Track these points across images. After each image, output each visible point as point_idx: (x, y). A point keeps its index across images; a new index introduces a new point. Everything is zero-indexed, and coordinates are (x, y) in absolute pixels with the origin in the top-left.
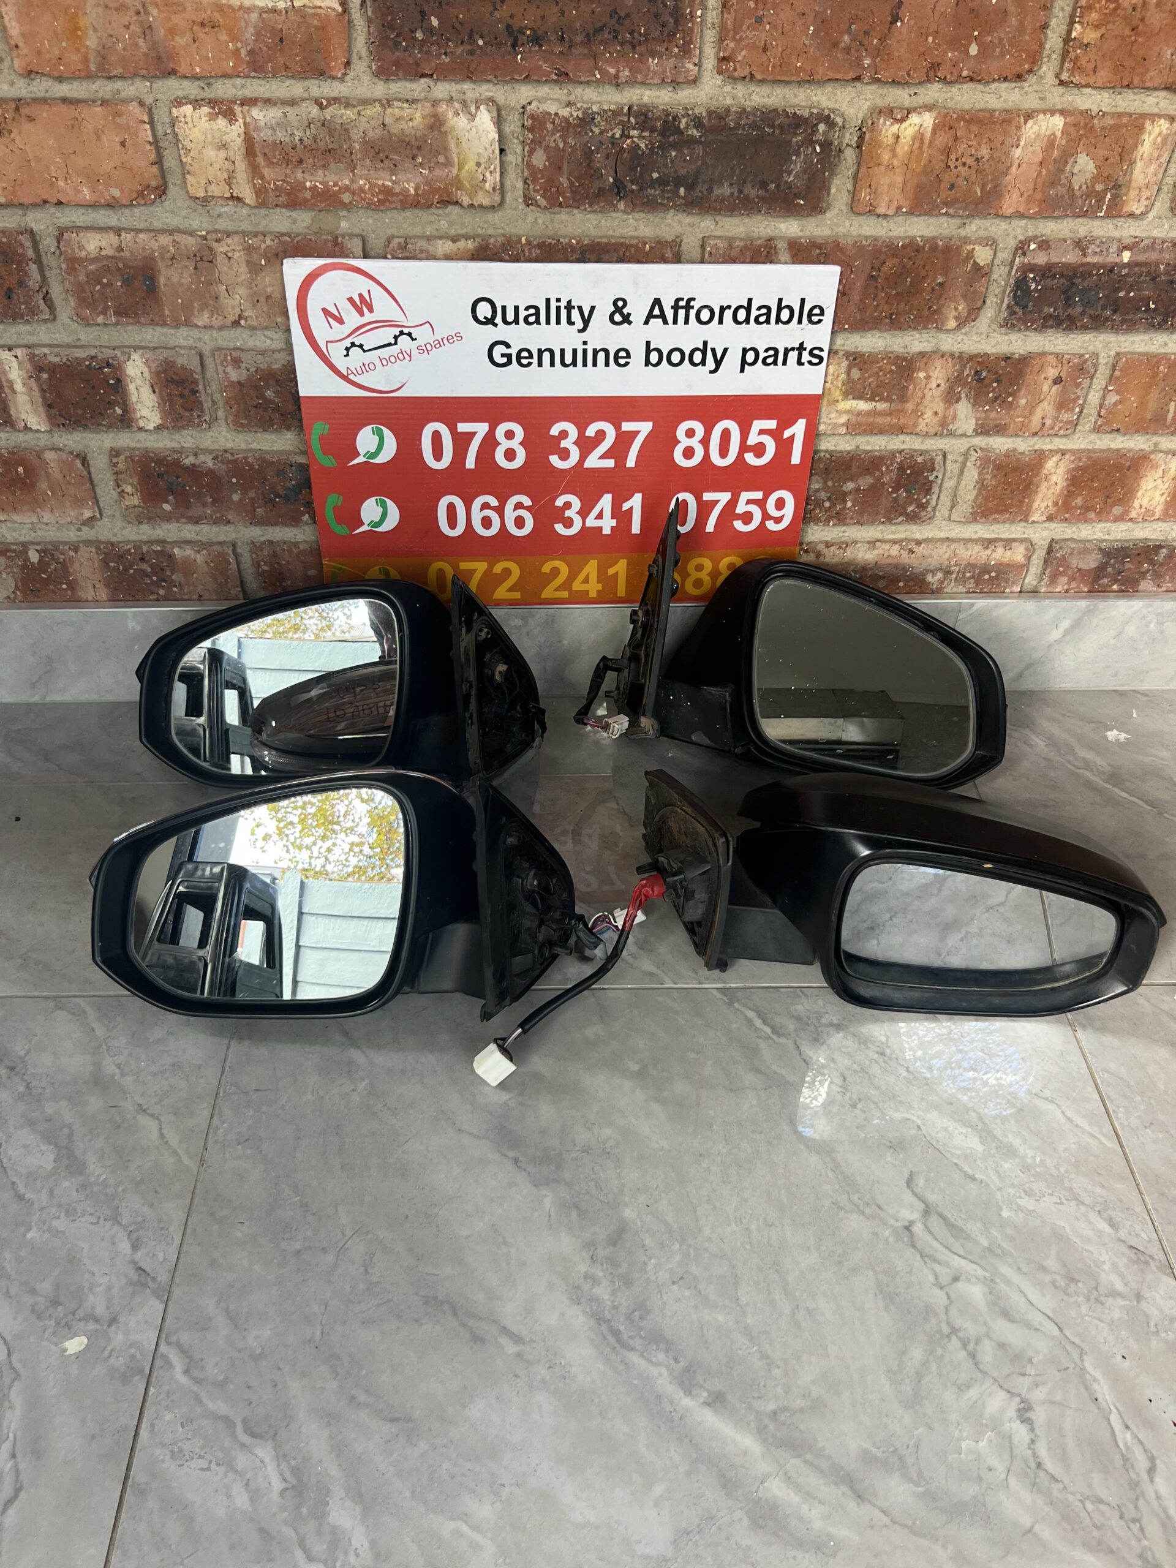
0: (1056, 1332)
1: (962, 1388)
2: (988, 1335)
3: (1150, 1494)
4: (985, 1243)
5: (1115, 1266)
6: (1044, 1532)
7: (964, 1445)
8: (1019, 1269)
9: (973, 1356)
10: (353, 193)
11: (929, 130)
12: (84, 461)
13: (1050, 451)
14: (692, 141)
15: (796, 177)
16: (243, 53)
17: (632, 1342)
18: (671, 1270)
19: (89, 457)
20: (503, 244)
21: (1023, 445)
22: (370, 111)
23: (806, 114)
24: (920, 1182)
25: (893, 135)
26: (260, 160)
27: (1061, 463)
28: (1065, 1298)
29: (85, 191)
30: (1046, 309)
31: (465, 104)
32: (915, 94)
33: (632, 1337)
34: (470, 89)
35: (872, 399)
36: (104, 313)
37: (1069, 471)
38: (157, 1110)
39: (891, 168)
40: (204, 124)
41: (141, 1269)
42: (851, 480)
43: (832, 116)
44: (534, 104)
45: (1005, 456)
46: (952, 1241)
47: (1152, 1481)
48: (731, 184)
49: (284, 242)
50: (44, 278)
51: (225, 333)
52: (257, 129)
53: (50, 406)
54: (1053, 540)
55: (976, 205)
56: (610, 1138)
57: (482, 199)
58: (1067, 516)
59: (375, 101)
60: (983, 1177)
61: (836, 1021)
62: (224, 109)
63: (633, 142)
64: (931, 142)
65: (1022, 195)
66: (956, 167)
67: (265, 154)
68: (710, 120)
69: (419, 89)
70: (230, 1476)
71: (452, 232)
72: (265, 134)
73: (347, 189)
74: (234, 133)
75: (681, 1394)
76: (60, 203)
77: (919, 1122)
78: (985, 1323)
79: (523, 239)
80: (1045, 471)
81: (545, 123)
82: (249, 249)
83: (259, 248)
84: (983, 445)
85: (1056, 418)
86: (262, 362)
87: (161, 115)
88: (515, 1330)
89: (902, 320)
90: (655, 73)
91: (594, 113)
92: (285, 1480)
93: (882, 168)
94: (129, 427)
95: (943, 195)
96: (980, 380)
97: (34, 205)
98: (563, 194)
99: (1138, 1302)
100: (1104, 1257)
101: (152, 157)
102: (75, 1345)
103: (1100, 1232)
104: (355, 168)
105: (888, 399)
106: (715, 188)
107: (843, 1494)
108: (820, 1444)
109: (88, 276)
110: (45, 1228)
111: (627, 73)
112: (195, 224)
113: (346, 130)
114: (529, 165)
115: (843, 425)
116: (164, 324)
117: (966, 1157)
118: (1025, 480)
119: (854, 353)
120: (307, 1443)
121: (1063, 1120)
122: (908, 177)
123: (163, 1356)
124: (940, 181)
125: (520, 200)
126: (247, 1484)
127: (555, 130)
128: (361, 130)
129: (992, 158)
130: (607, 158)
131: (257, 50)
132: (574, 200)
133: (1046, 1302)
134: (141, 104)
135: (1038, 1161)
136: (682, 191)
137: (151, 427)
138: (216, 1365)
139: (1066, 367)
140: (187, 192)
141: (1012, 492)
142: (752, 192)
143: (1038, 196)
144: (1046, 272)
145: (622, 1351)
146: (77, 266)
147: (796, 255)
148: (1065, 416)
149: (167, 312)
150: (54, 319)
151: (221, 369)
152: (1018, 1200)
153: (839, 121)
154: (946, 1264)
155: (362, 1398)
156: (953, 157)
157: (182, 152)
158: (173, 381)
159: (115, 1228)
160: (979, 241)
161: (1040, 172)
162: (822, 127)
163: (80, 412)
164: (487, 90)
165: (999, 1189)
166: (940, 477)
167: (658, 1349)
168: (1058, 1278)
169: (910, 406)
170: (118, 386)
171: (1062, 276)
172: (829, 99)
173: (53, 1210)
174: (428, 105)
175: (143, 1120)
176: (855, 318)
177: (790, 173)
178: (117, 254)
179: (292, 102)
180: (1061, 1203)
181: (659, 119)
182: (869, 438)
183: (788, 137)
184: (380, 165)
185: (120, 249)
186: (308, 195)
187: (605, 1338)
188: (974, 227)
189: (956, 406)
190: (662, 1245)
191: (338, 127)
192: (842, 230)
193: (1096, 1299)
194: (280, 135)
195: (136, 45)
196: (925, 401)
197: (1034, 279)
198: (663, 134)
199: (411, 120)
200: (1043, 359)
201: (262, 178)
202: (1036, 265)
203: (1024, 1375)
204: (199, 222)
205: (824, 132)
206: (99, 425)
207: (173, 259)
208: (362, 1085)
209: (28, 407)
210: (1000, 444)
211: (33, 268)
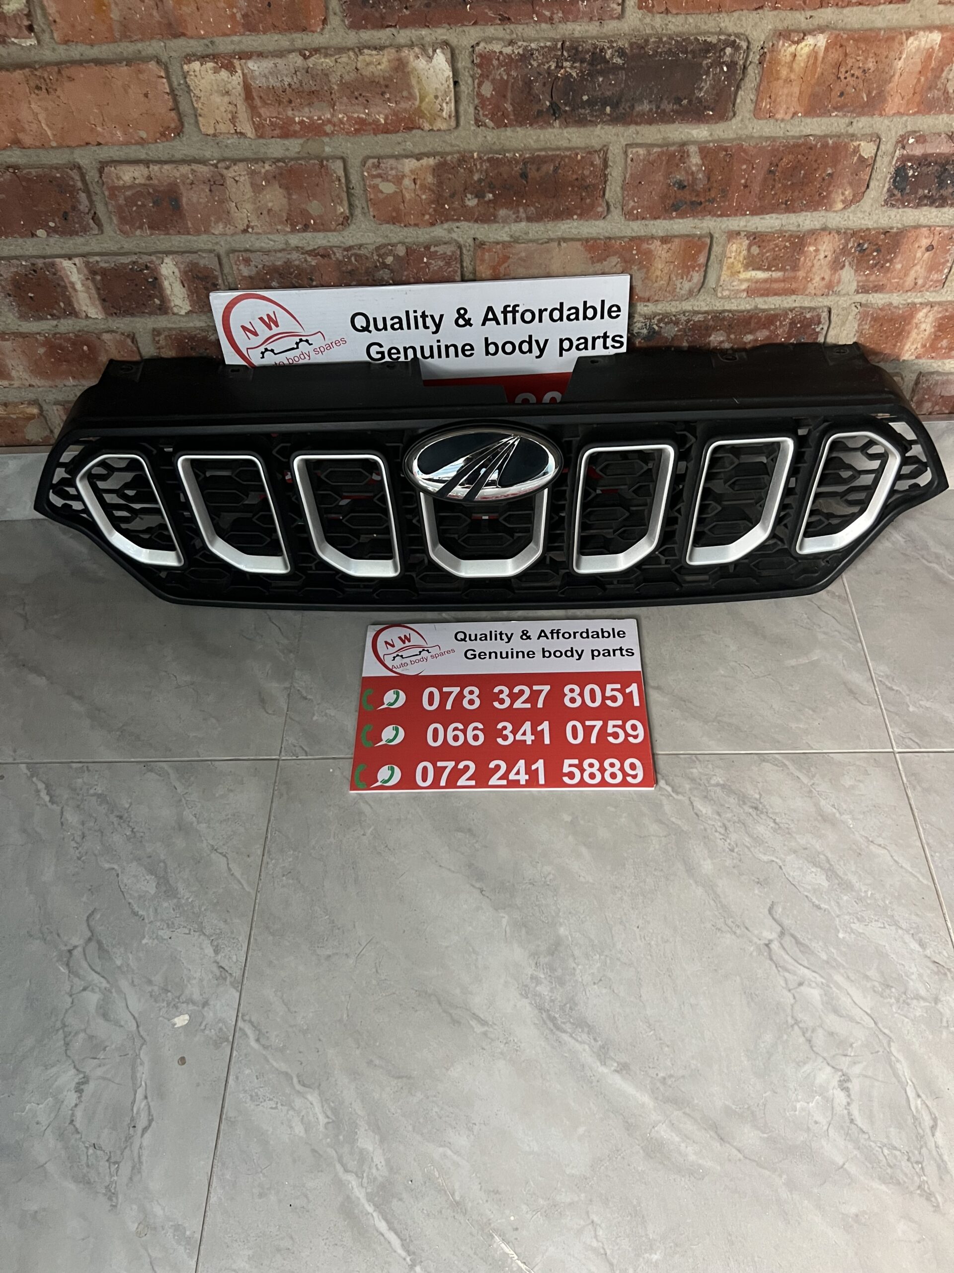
0: (873, 1025)
1: (799, 1064)
2: (821, 1026)
3: (931, 1145)
4: (824, 957)
5: (920, 976)
6: (852, 1168)
7: (798, 1106)
8: (848, 977)
9: (809, 1041)
10: (334, 125)
11: (823, 49)
12: (134, 340)
13: (921, 304)
14: (617, 67)
15: (705, 93)
16: (239, 16)
17: (564, 1026)
18: (593, 973)
19: (137, 336)
20: (459, 160)
21: (896, 299)
22: (344, 59)
23: (713, 39)
24: (779, 910)
25: (791, 54)
26: (258, 102)
27: (930, 314)
28: (881, 999)
29: (119, 134)
30: (920, 192)
31: (423, 48)
32: (811, 17)
33: (564, 1023)
34: (426, 34)
35: (769, 269)
36: (141, 227)
37: (936, 320)
38: (224, 850)
39: (789, 81)
40: (211, 76)
41: (221, 967)
42: (750, 333)
43: (738, 41)
44: (482, 45)
45: (881, 309)
46: (800, 955)
47: (933, 1135)
48: (650, 102)
49: (281, 167)
50: (91, 202)
51: (237, 238)
52: (254, 78)
53: (104, 300)
54: (921, 373)
55: (863, 108)
56: (549, 873)
57: (440, 125)
58: (933, 355)
59: (349, 49)
60: (826, 907)
61: (722, 782)
62: (226, 62)
63: (567, 72)
64: (823, 58)
65: (903, 98)
66: (846, 78)
67: (261, 97)
68: (631, 50)
69: (384, 38)
70: (291, 1112)
71: (417, 151)
72: (260, 82)
73: (329, 121)
74: (236, 80)
75: (599, 1064)
76: (99, 144)
77: (781, 864)
78: (820, 1017)
79: (475, 155)
80: (915, 321)
81: (492, 60)
82: (252, 173)
83: (260, 172)
84: (863, 301)
85: (927, 278)
86: (267, 260)
87: (174, 68)
88: (482, 1016)
89: (796, 205)
90: (584, 13)
91: (532, 49)
92: (328, 1117)
93: (781, 82)
94: (166, 313)
95: (834, 102)
96: (863, 251)
97: (79, 146)
98: (507, 118)
99: (936, 1004)
100: (914, 969)
101: (171, 104)
102: (181, 1020)
103: (912, 950)
104: (334, 105)
105: (783, 269)
106: (636, 105)
107: (711, 1136)
108: (696, 1101)
109: (126, 199)
110: (154, 936)
111: (560, 15)
112: (208, 154)
113: (327, 75)
114: (479, 95)
115: (744, 290)
116: (189, 234)
117: (815, 890)
118: (898, 328)
119: (754, 233)
120: (342, 1092)
121: (891, 863)
122: (804, 87)
123: (240, 1029)
124: (831, 90)
125: (472, 122)
126: (302, 1119)
127: (501, 65)
128: (339, 74)
129: (877, 69)
130: (544, 84)
131: (250, 13)
132: (516, 121)
133: (866, 1003)
134: (159, 62)
135: (869, 893)
136: (608, 109)
137: (183, 312)
138: (277, 1036)
139: (937, 237)
140: (200, 130)
141: (887, 337)
142: (667, 106)
143: (917, 98)
144: (923, 161)
145: (558, 1033)
146: (116, 192)
147: (706, 156)
148: (935, 276)
149: (190, 225)
150: (102, 233)
151: (235, 267)
152: (852, 925)
153: (744, 45)
154: (795, 974)
155: (377, 1062)
156: (843, 70)
157: (194, 99)
158: (198, 278)
159: (202, 937)
160: (864, 137)
161: (919, 80)
162: (729, 50)
163: (127, 304)
164: (441, 33)
165: (838, 916)
166: (825, 328)
167: (583, 1031)
168: (877, 984)
169: (801, 274)
170: (156, 283)
171: (936, 163)
172: (735, 25)
173: (158, 924)
174: (393, 51)
175: (214, 856)
176: (755, 206)
177: (701, 90)
178: (148, 182)
179: (280, 54)
180: (884, 927)
181: (587, 51)
182: (766, 298)
183: (699, 60)
184: (354, 101)
185: (150, 178)
186: (298, 127)
187: (545, 1023)
188: (860, 125)
189: (840, 272)
190: (587, 956)
191: (319, 72)
192: (744, 133)
193: (904, 1001)
194: (272, 82)
195: (151, 15)
196: (814, 270)
197: (911, 167)
198: (591, 64)
199: (379, 64)
200: (918, 231)
201: (260, 116)
202: (914, 156)
203: (846, 1055)
204: (210, 152)
205: (730, 54)
206: (143, 313)
207: (192, 184)
208: (369, 831)
209: (88, 301)
210: (878, 299)
211: (83, 196)
